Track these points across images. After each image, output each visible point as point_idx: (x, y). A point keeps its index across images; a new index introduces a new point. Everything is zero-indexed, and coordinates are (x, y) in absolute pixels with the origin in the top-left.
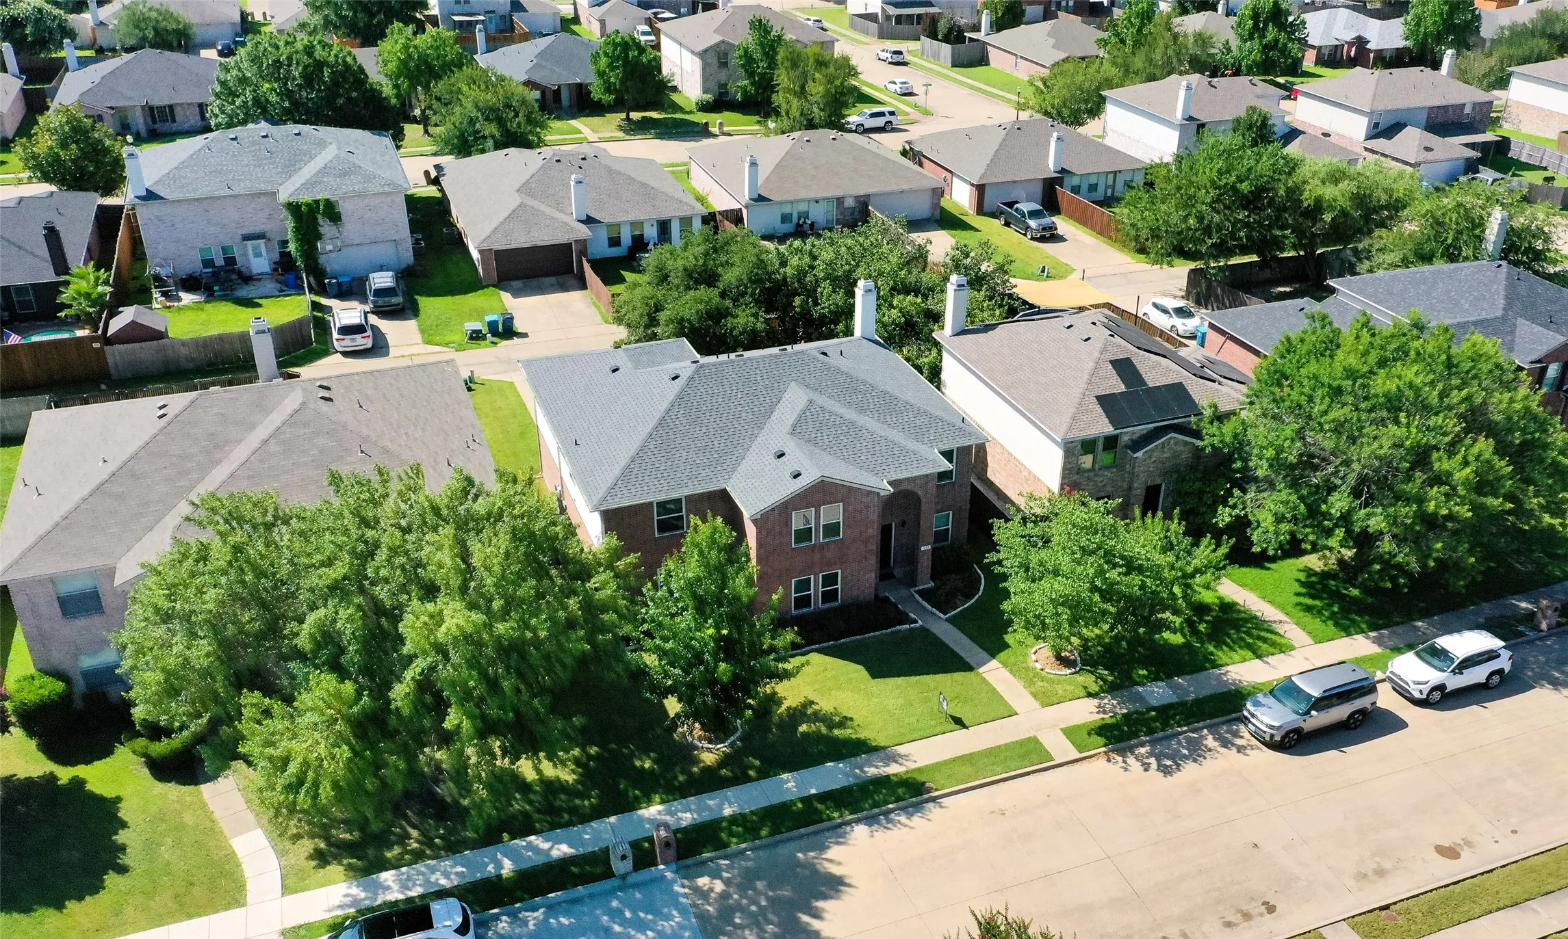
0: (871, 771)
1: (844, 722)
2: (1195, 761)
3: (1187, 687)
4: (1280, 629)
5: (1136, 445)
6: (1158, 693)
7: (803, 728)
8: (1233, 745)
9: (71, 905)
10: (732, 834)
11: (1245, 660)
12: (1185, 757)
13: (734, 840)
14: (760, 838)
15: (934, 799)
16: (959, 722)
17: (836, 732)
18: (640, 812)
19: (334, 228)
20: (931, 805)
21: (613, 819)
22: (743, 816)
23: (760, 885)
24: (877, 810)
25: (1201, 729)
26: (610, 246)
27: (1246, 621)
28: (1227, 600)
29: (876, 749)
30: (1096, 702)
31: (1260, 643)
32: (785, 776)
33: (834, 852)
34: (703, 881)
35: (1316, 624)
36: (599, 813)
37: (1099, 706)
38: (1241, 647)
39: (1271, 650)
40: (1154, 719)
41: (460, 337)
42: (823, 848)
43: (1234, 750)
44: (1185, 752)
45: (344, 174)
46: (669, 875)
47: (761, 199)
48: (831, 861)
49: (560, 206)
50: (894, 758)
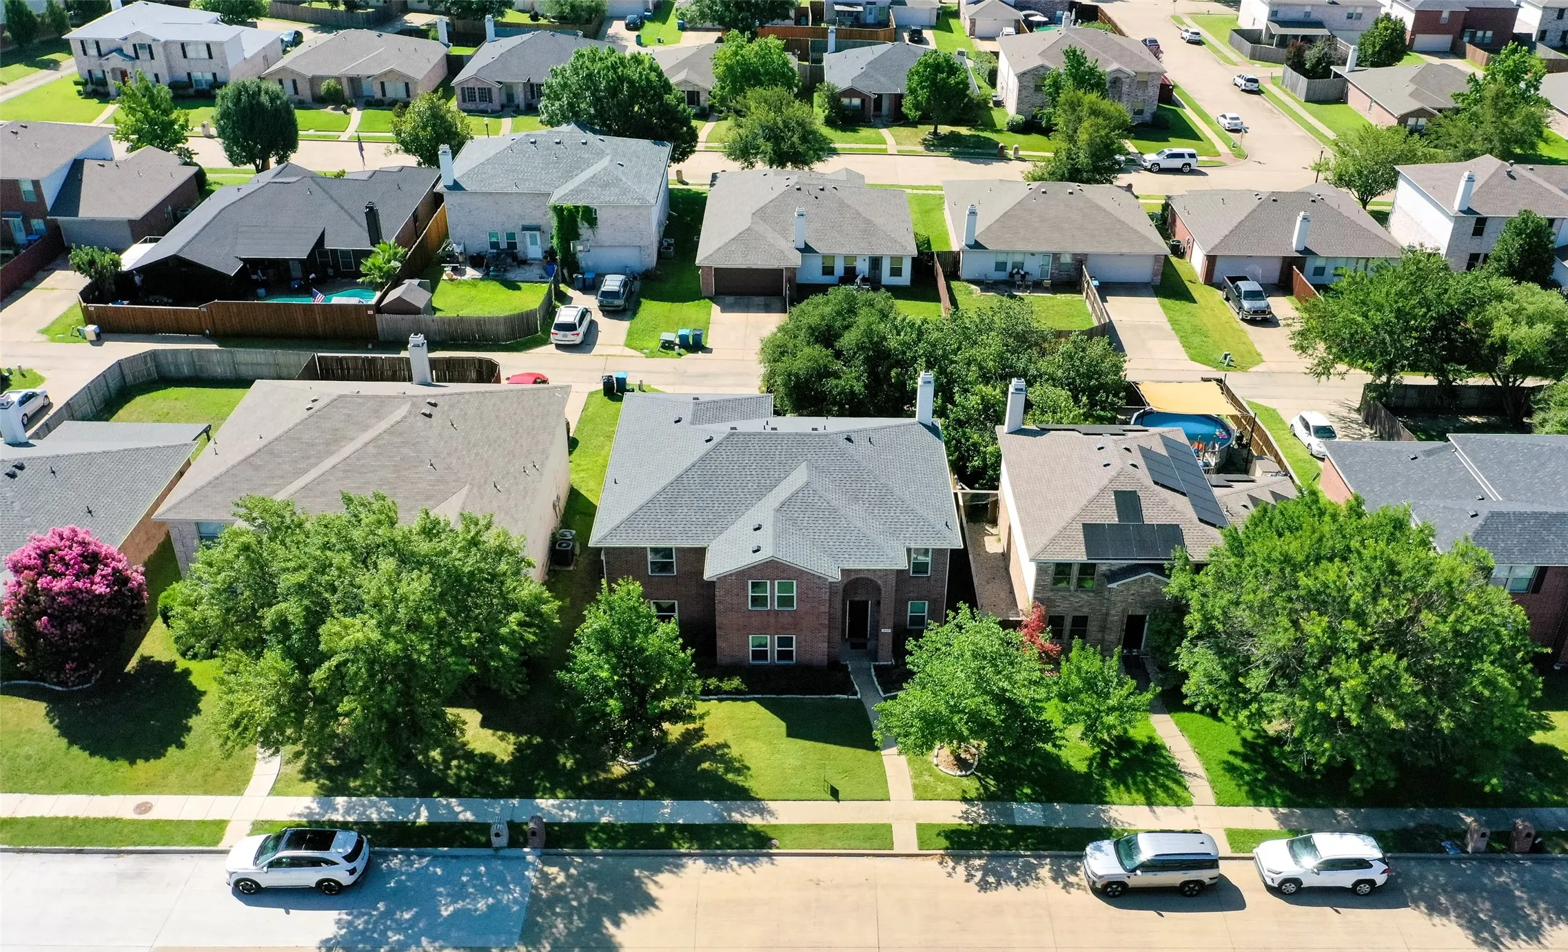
0: (736, 817)
1: (742, 770)
2: (1017, 885)
3: (1063, 815)
4: (1188, 781)
5: (1113, 576)
6: (1029, 813)
7: (706, 765)
8: (1064, 879)
9: (140, 762)
10: (595, 839)
11: (1134, 803)
12: (1011, 879)
13: (595, 844)
14: (615, 848)
15: (770, 855)
16: (835, 794)
17: (730, 776)
18: (538, 801)
19: (590, 231)
20: (765, 859)
21: (516, 802)
22: (613, 825)
23: (591, 885)
24: (719, 851)
25: (1046, 857)
26: (824, 274)
27: (1161, 766)
28: (1158, 742)
29: (753, 799)
30: (964, 807)
31: (1159, 791)
32: (666, 802)
33: (663, 878)
34: (552, 870)
35: (1229, 784)
36: (510, 793)
37: (965, 812)
38: (1138, 791)
39: (1167, 800)
40: (1006, 836)
41: (655, 344)
42: (658, 870)
43: (1061, 884)
44: (1014, 874)
46: (530, 858)
47: (977, 246)
48: (656, 882)
49: (784, 232)
50: (762, 811)
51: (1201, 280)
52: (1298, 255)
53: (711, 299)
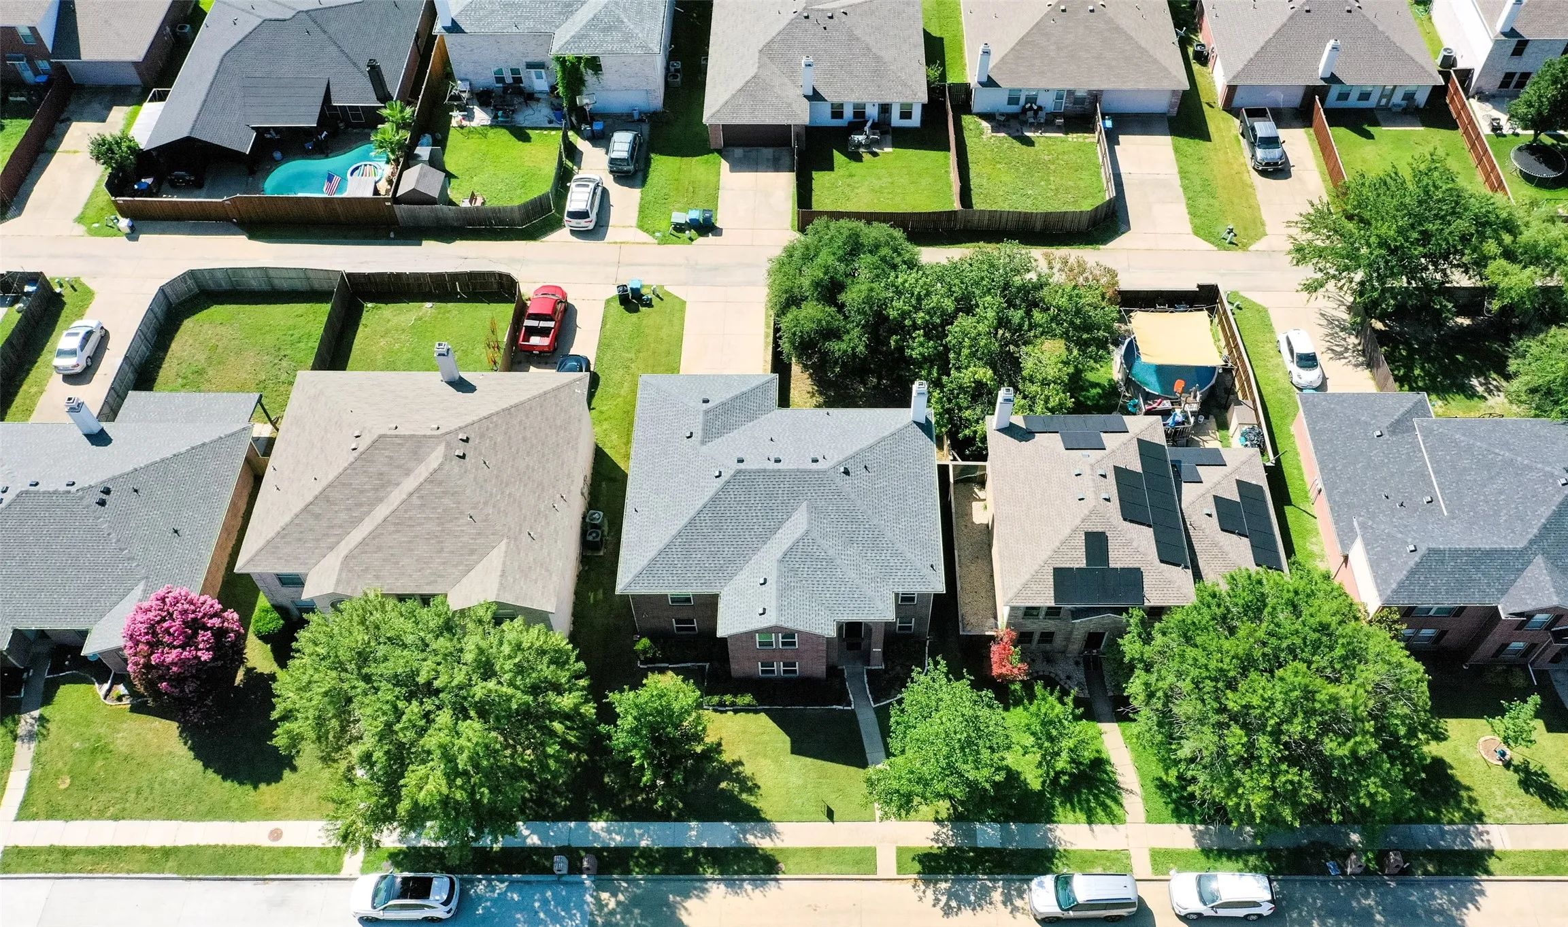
0: (751, 840)
1: (753, 789)
2: (974, 909)
3: (1018, 835)
4: (1126, 799)
6: (989, 834)
7: (723, 785)
8: (1012, 904)
10: (637, 865)
11: (1077, 822)
12: (970, 903)
13: (637, 870)
14: (654, 874)
15: (777, 880)
16: (830, 815)
17: (744, 796)
18: (591, 824)
19: (595, 78)
20: (773, 883)
21: (572, 824)
22: (651, 849)
23: (636, 911)
24: (736, 877)
25: (999, 880)
26: (833, 117)
27: (1103, 782)
28: (1104, 756)
29: (763, 820)
30: (936, 828)
31: (1099, 810)
32: (693, 824)
33: (692, 904)
34: (605, 896)
35: (1159, 802)
36: (565, 816)
37: (937, 834)
38: (1081, 810)
39: (1105, 819)
40: (969, 860)
41: (665, 227)
42: (687, 895)
43: (1010, 908)
44: (972, 898)
45: (608, 29)
46: (588, 883)
47: (990, 83)
48: (686, 909)
49: (792, 73)
50: (769, 832)
51: (1220, 103)
52: (1323, 83)
53: (720, 152)
